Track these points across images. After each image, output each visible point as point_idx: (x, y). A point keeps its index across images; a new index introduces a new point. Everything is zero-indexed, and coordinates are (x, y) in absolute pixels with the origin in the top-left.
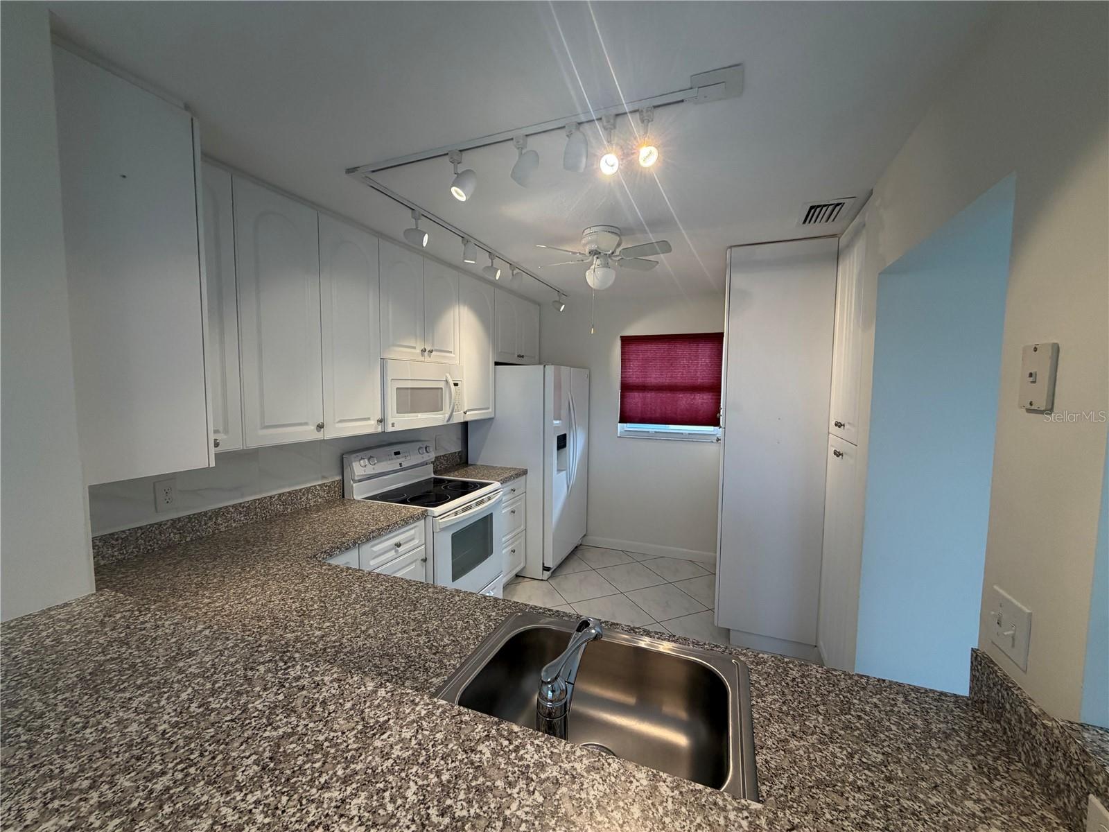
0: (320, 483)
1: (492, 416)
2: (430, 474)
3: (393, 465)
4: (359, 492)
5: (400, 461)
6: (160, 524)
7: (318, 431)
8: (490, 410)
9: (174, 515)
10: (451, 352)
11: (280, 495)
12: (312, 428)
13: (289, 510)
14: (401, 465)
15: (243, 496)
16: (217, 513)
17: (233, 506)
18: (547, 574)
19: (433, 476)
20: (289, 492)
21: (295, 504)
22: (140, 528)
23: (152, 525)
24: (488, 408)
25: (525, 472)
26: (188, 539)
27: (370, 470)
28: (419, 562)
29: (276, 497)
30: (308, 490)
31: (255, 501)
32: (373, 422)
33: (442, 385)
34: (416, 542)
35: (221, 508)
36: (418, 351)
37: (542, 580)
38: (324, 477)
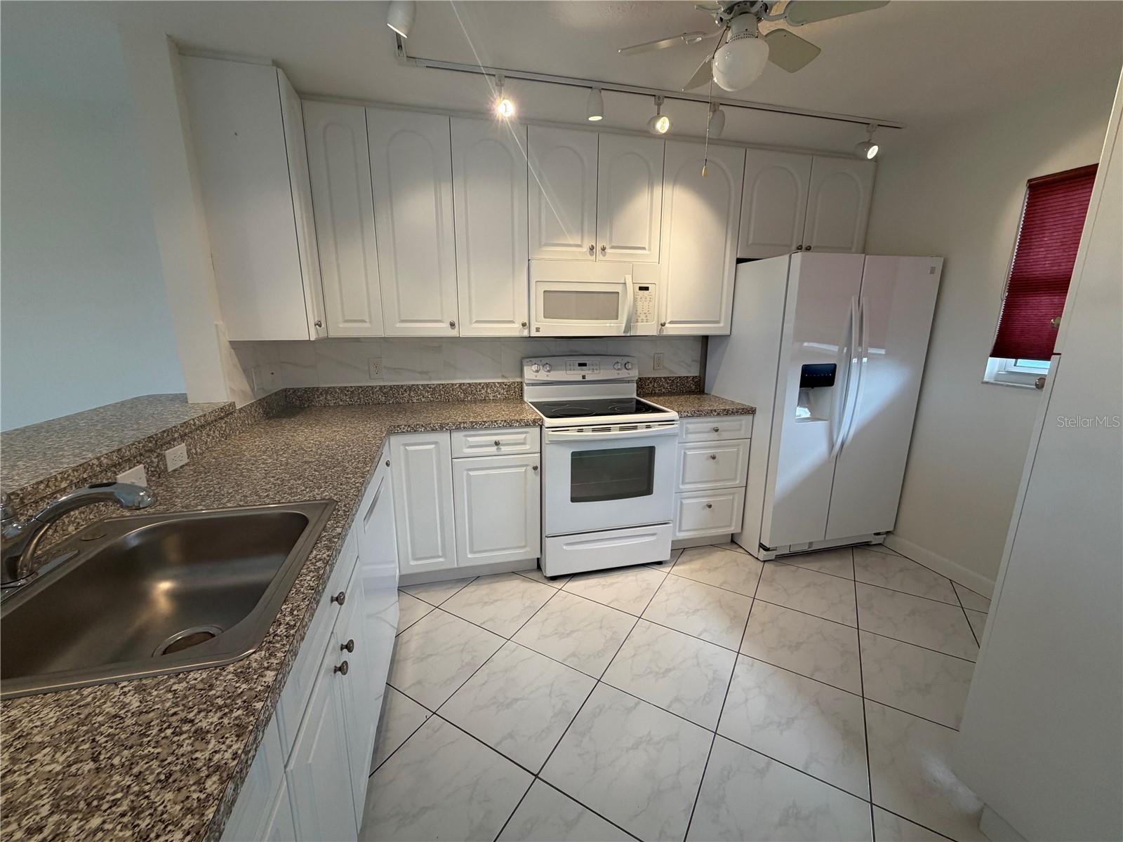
0: (500, 381)
1: (728, 333)
2: (632, 394)
3: (576, 375)
4: (530, 395)
5: (583, 373)
6: (372, 387)
7: (452, 329)
8: (721, 325)
9: (382, 384)
10: (644, 248)
11: (461, 384)
12: (446, 325)
13: (469, 398)
14: (584, 377)
15: (430, 379)
16: (410, 388)
17: (422, 385)
18: (763, 555)
19: (635, 396)
20: (469, 384)
21: (475, 394)
22: (361, 387)
23: (368, 387)
24: (718, 322)
25: (751, 411)
26: (391, 402)
27: (543, 375)
28: (530, 468)
29: (457, 385)
30: (487, 385)
31: (439, 385)
32: (518, 325)
33: (618, 289)
34: (527, 447)
35: (413, 385)
36: (586, 249)
37: (757, 558)
38: (503, 377)
